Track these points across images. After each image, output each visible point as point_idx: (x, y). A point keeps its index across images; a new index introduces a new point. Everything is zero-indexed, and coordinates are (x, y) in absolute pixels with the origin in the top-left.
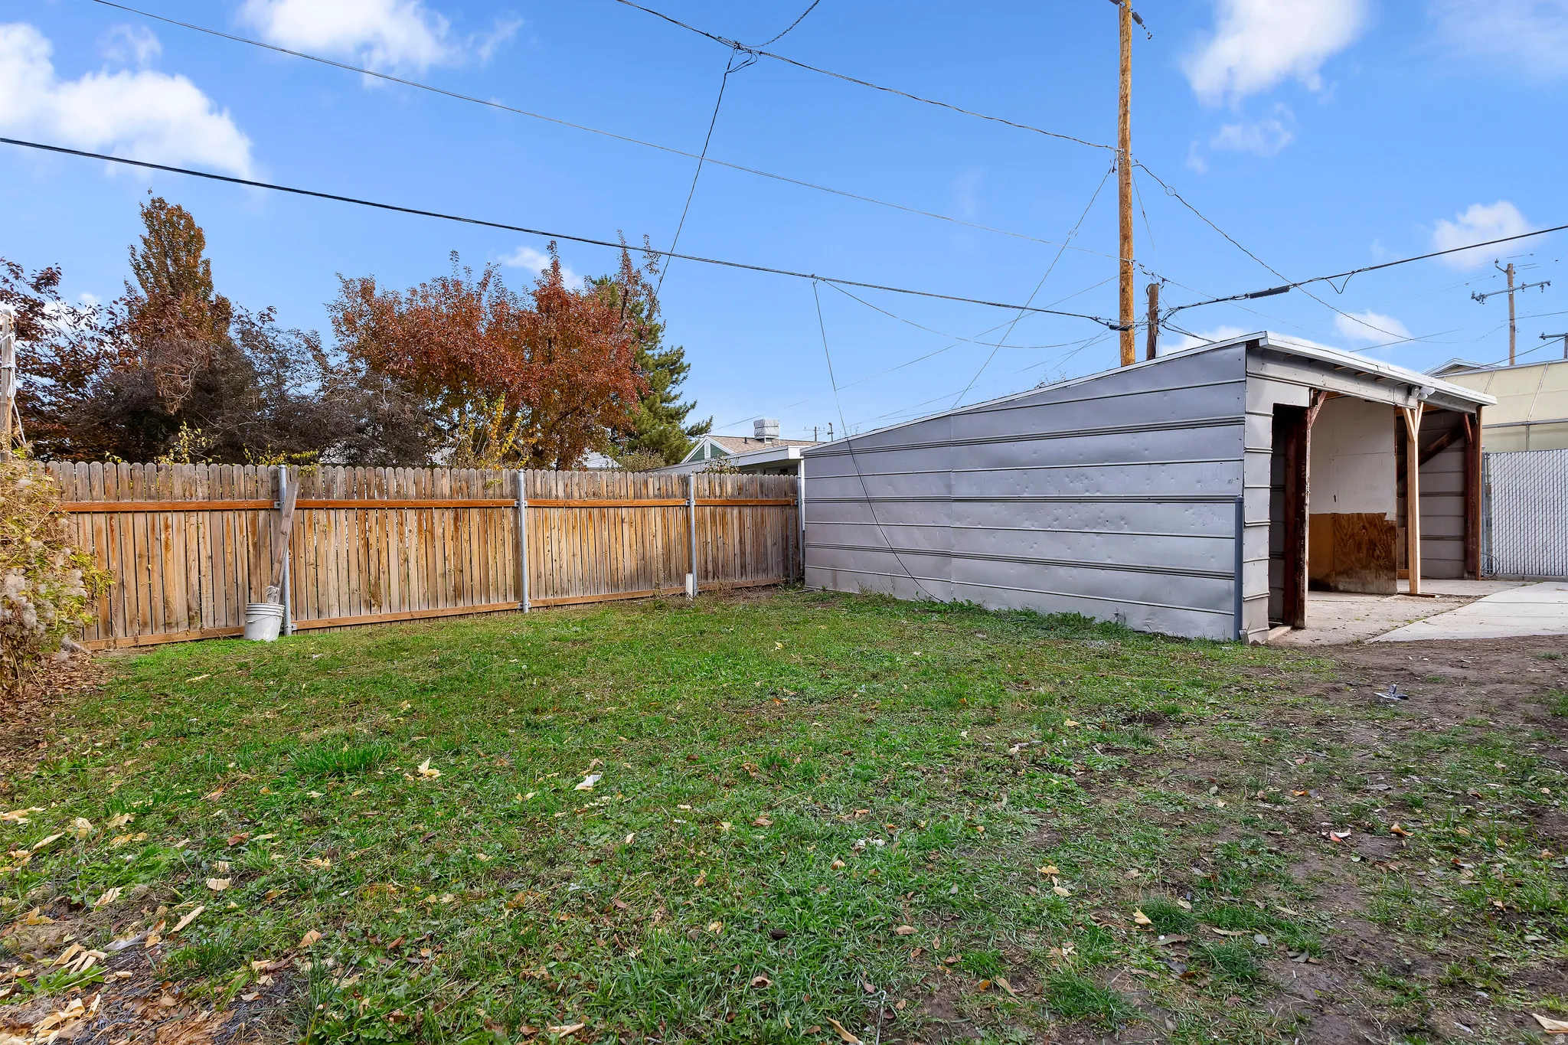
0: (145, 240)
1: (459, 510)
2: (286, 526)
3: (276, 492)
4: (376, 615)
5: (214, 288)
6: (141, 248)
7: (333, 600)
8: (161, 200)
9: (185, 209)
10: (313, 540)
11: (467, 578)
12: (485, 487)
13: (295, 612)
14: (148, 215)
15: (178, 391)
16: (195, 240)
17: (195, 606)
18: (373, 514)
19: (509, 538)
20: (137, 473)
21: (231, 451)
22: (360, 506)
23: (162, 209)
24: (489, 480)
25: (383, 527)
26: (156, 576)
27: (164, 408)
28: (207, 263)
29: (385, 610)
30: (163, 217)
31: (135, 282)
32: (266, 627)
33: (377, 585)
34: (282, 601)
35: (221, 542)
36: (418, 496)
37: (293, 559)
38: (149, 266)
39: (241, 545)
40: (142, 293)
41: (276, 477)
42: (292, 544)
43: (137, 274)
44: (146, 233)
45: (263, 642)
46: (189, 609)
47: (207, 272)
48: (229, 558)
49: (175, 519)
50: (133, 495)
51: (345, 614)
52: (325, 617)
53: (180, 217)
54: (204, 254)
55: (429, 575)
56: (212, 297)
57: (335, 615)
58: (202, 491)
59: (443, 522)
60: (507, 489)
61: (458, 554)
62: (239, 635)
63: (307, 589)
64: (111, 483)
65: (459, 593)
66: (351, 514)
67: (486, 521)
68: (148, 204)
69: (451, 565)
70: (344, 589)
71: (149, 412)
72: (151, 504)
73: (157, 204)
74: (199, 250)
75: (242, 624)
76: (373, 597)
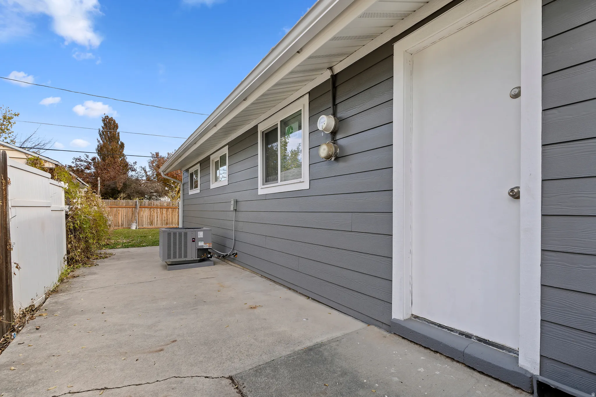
0: (103, 127)
1: (167, 209)
2: (137, 211)
3: (136, 205)
4: (152, 227)
5: (120, 139)
6: (101, 129)
7: (145, 224)
8: (107, 116)
9: (113, 118)
10: (142, 213)
11: (169, 221)
12: (173, 205)
13: (138, 225)
14: (104, 120)
15: (120, 186)
16: (116, 126)
17: (123, 223)
18: (152, 209)
19: (177, 215)
20: (115, 201)
21: (129, 197)
22: (150, 207)
23: (107, 119)
24: (173, 203)
25: (154, 212)
26: (117, 218)
27: (117, 189)
28: (119, 133)
29: (153, 226)
30: (108, 121)
31: (100, 139)
32: (134, 227)
33: (152, 222)
34: (136, 223)
35: (127, 213)
36: (160, 206)
37: (138, 216)
38: (103, 134)
39: (130, 214)
40: (101, 142)
41: (136, 202)
42: (138, 214)
43: (100, 136)
44: (103, 125)
45: (133, 229)
46: (122, 224)
47: (119, 135)
48: (128, 216)
49: (120, 209)
50: (114, 205)
51: (147, 226)
52: (143, 227)
53: (112, 120)
54: (118, 130)
55: (161, 220)
56: (120, 143)
57: (145, 226)
58: (124, 204)
59: (164, 211)
60: (177, 205)
61: (167, 216)
62: (130, 228)
63: (140, 221)
64: (111, 203)
65: (167, 224)
66: (148, 209)
67: (173, 211)
68: (104, 117)
69: (166, 219)
70: (147, 222)
71: (115, 189)
72: (117, 206)
73: (106, 118)
74: (116, 130)
75: (130, 227)
76: (151, 223)
